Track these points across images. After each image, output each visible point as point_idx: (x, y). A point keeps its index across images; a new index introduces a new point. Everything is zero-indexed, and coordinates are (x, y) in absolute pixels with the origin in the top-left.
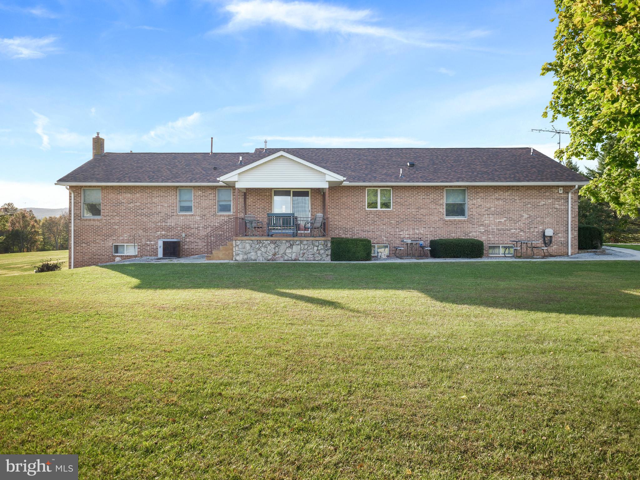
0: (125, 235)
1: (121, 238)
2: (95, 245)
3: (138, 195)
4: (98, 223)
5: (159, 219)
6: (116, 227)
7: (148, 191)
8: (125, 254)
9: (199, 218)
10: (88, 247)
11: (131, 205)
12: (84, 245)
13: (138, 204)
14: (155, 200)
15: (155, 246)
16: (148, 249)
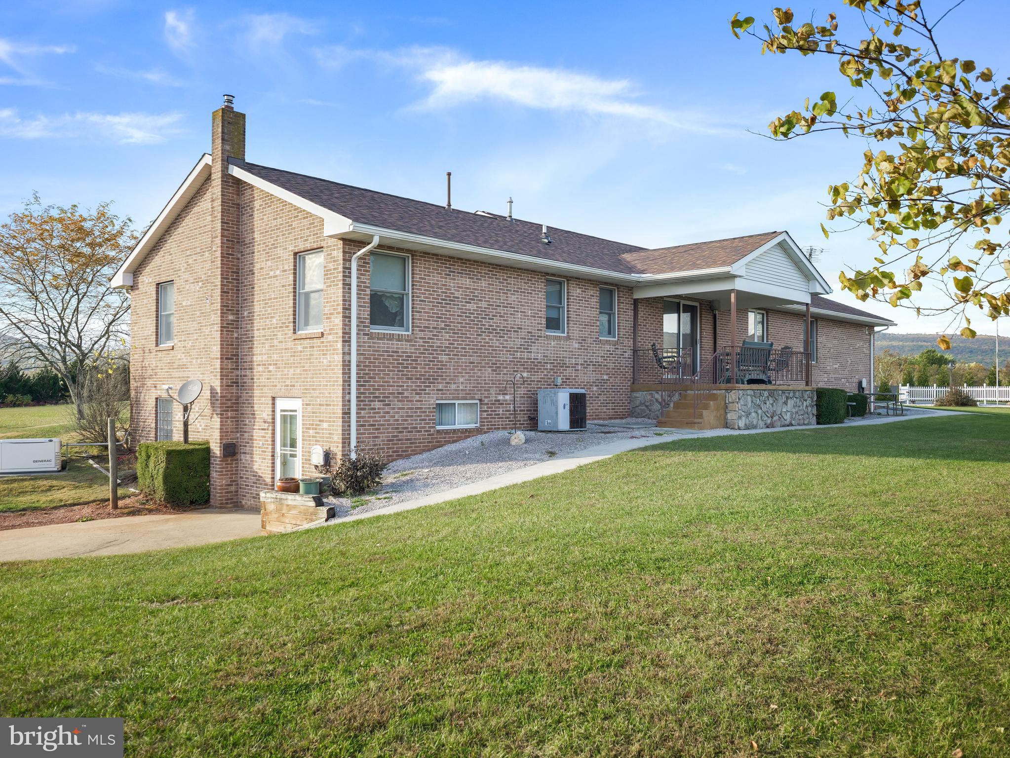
0: (461, 380)
1: (453, 387)
2: (400, 405)
3: (484, 284)
4: (405, 346)
5: (519, 342)
6: (444, 358)
7: (501, 275)
8: (457, 427)
9: (577, 346)
10: (387, 409)
11: (472, 306)
12: (377, 405)
13: (484, 304)
14: (512, 298)
15: (512, 406)
16: (501, 412)
